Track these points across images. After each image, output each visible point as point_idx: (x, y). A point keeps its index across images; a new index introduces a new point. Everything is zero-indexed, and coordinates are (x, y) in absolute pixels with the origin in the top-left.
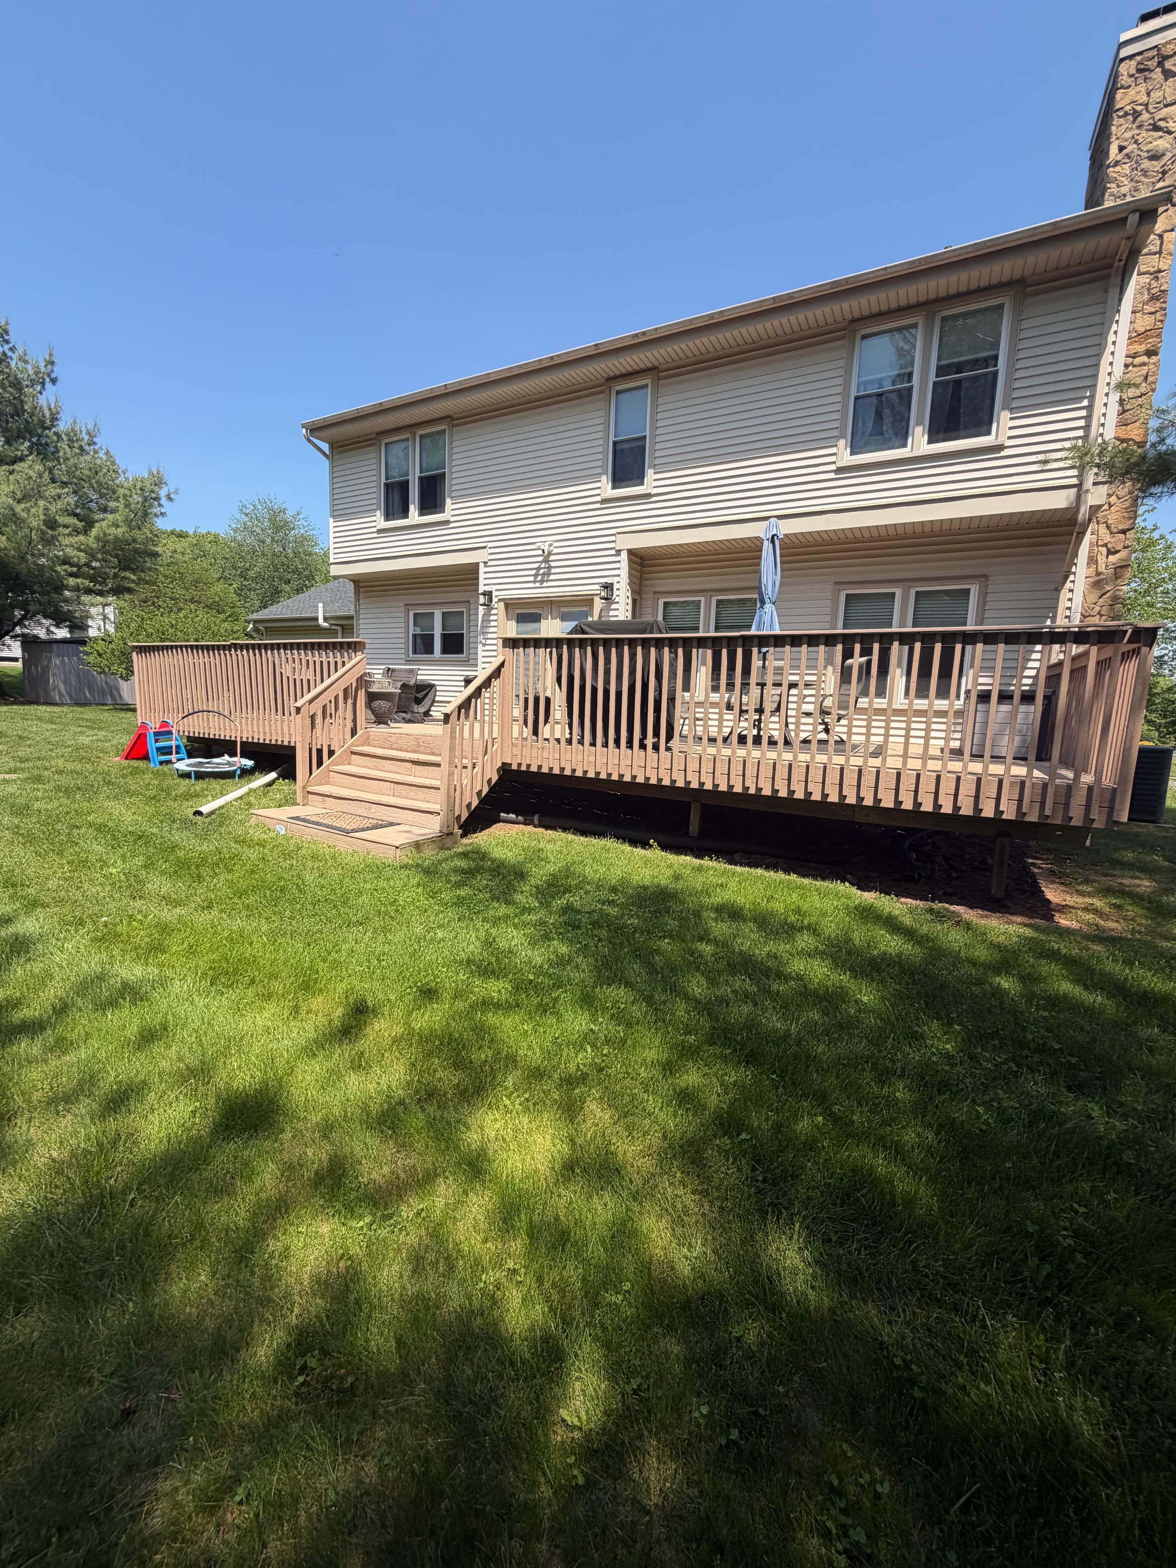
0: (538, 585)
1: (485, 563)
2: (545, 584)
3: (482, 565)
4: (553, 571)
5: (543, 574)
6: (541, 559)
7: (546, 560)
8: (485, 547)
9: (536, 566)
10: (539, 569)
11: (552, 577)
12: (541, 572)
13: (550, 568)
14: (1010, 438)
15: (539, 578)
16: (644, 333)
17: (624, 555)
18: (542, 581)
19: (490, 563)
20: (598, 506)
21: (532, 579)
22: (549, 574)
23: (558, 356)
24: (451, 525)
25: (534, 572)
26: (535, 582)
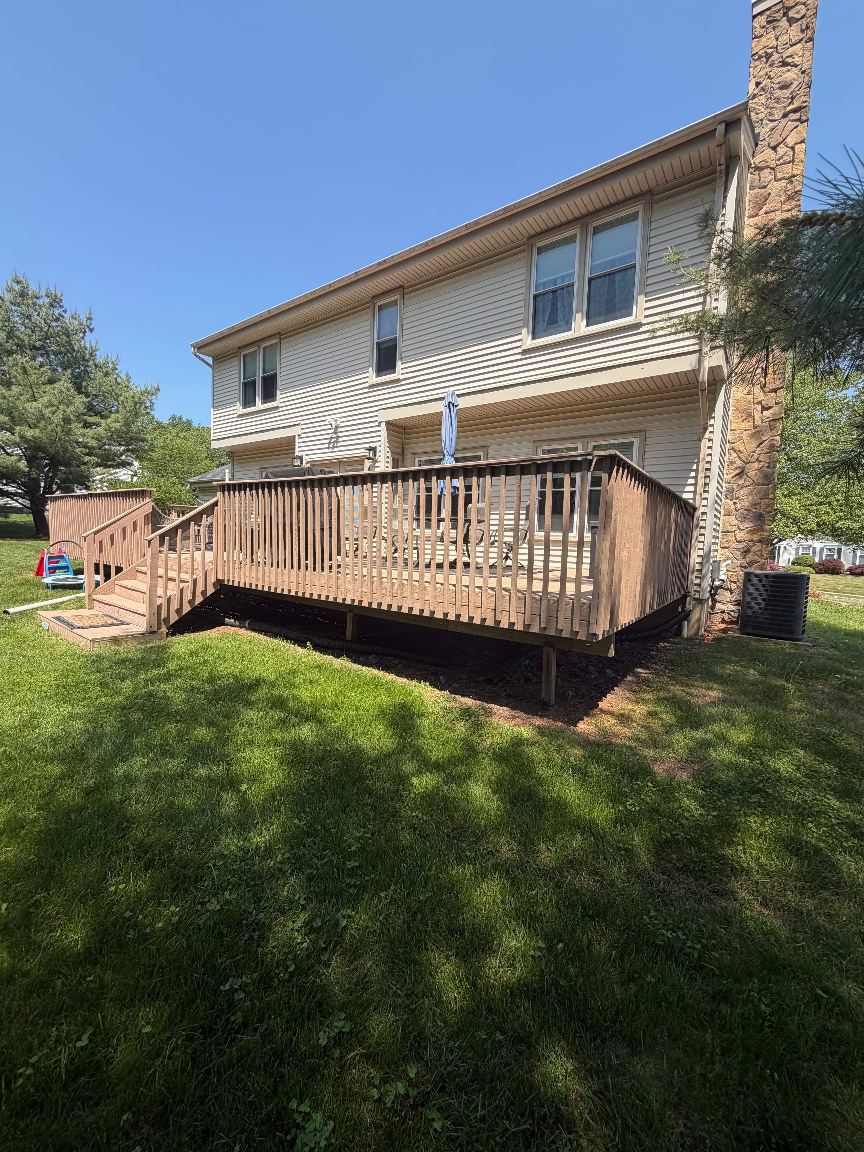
0: (330, 450)
1: (299, 435)
2: (335, 450)
3: (297, 437)
4: (340, 439)
5: (334, 442)
6: (332, 431)
7: (336, 432)
8: (298, 424)
9: (329, 436)
10: (331, 438)
11: (339, 444)
12: (333, 440)
13: (338, 437)
14: (645, 317)
15: (331, 445)
16: (385, 261)
17: (383, 425)
18: (333, 447)
19: (302, 436)
20: (367, 390)
21: (327, 446)
22: (337, 442)
23: (333, 283)
24: (280, 409)
25: (328, 441)
26: (329, 448)
